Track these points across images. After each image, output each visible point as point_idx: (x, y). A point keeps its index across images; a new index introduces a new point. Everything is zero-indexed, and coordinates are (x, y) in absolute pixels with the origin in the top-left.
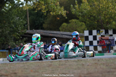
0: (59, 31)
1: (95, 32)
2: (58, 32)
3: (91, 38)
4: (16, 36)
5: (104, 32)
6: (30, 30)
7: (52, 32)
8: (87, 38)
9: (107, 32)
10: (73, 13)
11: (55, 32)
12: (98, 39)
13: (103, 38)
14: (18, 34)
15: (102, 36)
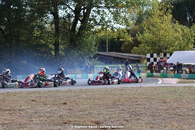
0: (131, 53)
1: (155, 55)
2: (130, 55)
3: (152, 60)
5: (163, 55)
6: (109, 51)
7: (123, 54)
8: (148, 60)
9: (165, 55)
10: (139, 40)
11: (125, 54)
12: (158, 61)
13: (162, 60)
15: (161, 58)
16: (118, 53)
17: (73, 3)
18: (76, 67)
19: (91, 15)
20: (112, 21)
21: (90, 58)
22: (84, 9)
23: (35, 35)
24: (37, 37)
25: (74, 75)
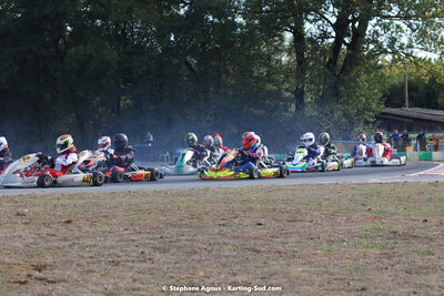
6: (410, 106)
16: (424, 111)
17: (331, 9)
19: (367, 33)
20: (414, 44)
21: (366, 122)
22: (354, 21)
23: (255, 74)
24: (259, 79)
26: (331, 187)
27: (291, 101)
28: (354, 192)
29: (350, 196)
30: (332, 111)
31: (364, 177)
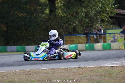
4: (104, 18)
14: (106, 15)
18: (79, 33)
21: (103, 21)
25: (73, 46)
26: (74, 71)
27: (46, 6)
28: (92, 74)
29: (88, 77)
30: (77, 13)
31: (100, 62)
